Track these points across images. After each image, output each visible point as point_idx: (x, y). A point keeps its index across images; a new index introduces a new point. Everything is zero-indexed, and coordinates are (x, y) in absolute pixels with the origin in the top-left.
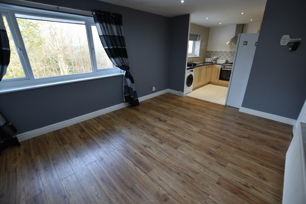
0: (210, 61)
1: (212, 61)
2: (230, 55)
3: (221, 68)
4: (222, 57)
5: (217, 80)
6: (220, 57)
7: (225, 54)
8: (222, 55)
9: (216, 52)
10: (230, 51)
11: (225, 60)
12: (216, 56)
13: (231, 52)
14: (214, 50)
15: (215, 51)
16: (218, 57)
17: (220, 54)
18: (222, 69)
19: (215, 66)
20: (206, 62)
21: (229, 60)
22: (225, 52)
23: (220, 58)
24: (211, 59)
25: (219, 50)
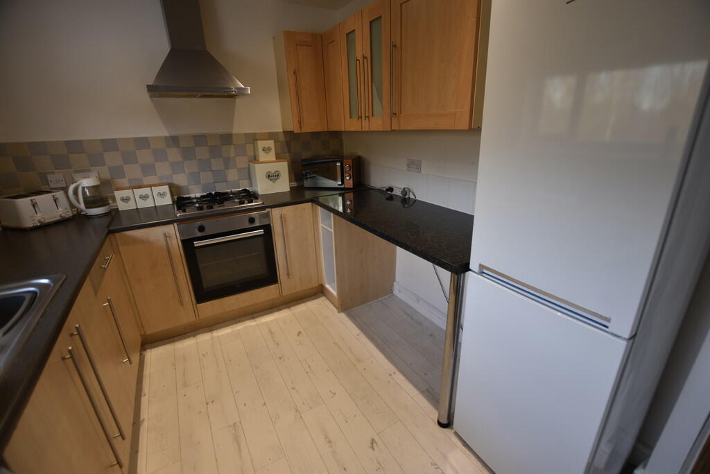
0: (63, 211)
1: (72, 206)
2: (174, 154)
3: (187, 244)
4: (133, 171)
5: (188, 310)
6: (118, 172)
7: (144, 156)
8: (129, 158)
9: (75, 146)
10: (168, 135)
11: (166, 189)
12: (85, 172)
13: (174, 141)
14: (54, 133)
15: (67, 143)
16: (106, 175)
17: (112, 159)
18: (197, 244)
19: (135, 241)
20: (29, 224)
21: (181, 180)
22: (142, 142)
23: (125, 182)
24: (60, 194)
25: (92, 130)
